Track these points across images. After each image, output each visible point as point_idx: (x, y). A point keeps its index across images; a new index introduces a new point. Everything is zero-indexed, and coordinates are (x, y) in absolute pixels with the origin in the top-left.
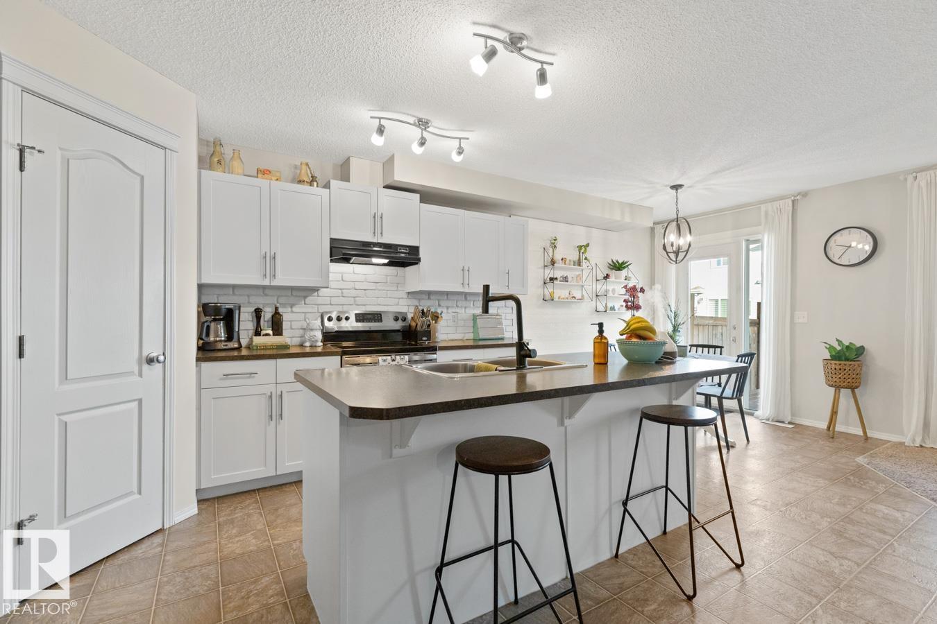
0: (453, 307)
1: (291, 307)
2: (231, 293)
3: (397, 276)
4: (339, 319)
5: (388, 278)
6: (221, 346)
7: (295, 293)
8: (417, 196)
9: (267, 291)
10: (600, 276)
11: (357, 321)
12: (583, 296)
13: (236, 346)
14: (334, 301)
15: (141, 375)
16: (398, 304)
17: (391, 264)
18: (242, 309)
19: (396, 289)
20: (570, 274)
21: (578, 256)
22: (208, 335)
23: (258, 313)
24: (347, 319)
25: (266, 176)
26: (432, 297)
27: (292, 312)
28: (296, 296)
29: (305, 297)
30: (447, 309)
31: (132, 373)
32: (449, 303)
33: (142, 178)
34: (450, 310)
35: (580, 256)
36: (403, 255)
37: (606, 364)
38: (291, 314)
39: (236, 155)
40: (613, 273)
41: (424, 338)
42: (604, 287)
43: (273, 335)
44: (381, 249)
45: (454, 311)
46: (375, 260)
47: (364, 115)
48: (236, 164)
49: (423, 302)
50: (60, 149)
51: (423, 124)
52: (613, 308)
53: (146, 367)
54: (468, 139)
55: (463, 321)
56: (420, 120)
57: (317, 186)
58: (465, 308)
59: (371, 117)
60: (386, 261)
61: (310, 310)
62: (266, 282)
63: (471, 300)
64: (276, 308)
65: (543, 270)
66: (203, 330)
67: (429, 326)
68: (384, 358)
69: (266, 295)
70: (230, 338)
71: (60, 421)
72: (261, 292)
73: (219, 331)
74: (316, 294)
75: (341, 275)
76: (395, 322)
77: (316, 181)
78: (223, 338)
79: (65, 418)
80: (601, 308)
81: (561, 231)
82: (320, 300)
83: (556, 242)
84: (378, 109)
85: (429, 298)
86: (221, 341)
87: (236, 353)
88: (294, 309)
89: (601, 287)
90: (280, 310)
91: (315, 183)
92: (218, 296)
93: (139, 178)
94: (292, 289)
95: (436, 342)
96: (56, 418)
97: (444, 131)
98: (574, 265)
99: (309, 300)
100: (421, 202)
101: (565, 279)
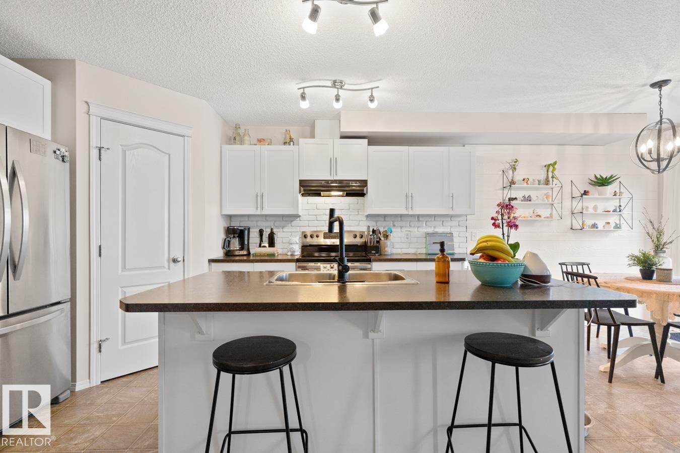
0: (406, 227)
1: (283, 228)
2: (247, 219)
3: (358, 203)
4: (312, 236)
5: (351, 205)
6: (237, 253)
7: (285, 219)
8: (366, 141)
9: (268, 218)
10: (577, 194)
11: (325, 238)
12: (551, 215)
13: (245, 253)
14: (311, 223)
15: (169, 269)
16: (358, 225)
17: (348, 195)
18: (251, 230)
19: (357, 214)
20: (533, 194)
21: (546, 175)
22: (229, 246)
23: (261, 232)
24: (317, 236)
25: (262, 143)
26: (387, 219)
27: (283, 232)
28: (286, 221)
29: (292, 221)
30: (401, 228)
31: (164, 267)
32: (403, 224)
33: (169, 155)
34: (403, 230)
35: (548, 175)
36: (354, 188)
37: (448, 283)
38: (282, 233)
39: (247, 132)
40: (592, 190)
41: (373, 252)
42: (580, 204)
43: (269, 247)
44: (337, 185)
45: (408, 230)
46: (333, 193)
47: (293, 87)
48: (247, 138)
49: (379, 224)
50: (122, 146)
51: (337, 84)
52: (594, 226)
53: (172, 264)
54: (378, 87)
55: (416, 238)
56: (335, 82)
57: (293, 145)
58: (418, 227)
59: (298, 89)
60: (341, 193)
61: (294, 230)
62: (258, 212)
63: (423, 221)
64: (272, 229)
65: (502, 191)
66: (226, 244)
67: (378, 242)
68: (325, 265)
69: (267, 221)
70: (242, 249)
71: (122, 291)
72: (264, 219)
73: (235, 244)
74: (298, 219)
75: (315, 205)
76: (354, 239)
77: (293, 141)
78: (238, 248)
79: (125, 289)
80: (577, 226)
81: (523, 152)
82: (301, 223)
83: (516, 164)
84: (301, 81)
85: (385, 220)
86: (237, 250)
87: (245, 258)
88: (284, 230)
89: (578, 206)
90: (274, 230)
91: (292, 143)
92: (240, 221)
93: (167, 156)
94: (283, 216)
95: (385, 255)
96: (120, 289)
97: (358, 86)
98: (539, 184)
99: (294, 223)
100: (368, 145)
101: (529, 199)
